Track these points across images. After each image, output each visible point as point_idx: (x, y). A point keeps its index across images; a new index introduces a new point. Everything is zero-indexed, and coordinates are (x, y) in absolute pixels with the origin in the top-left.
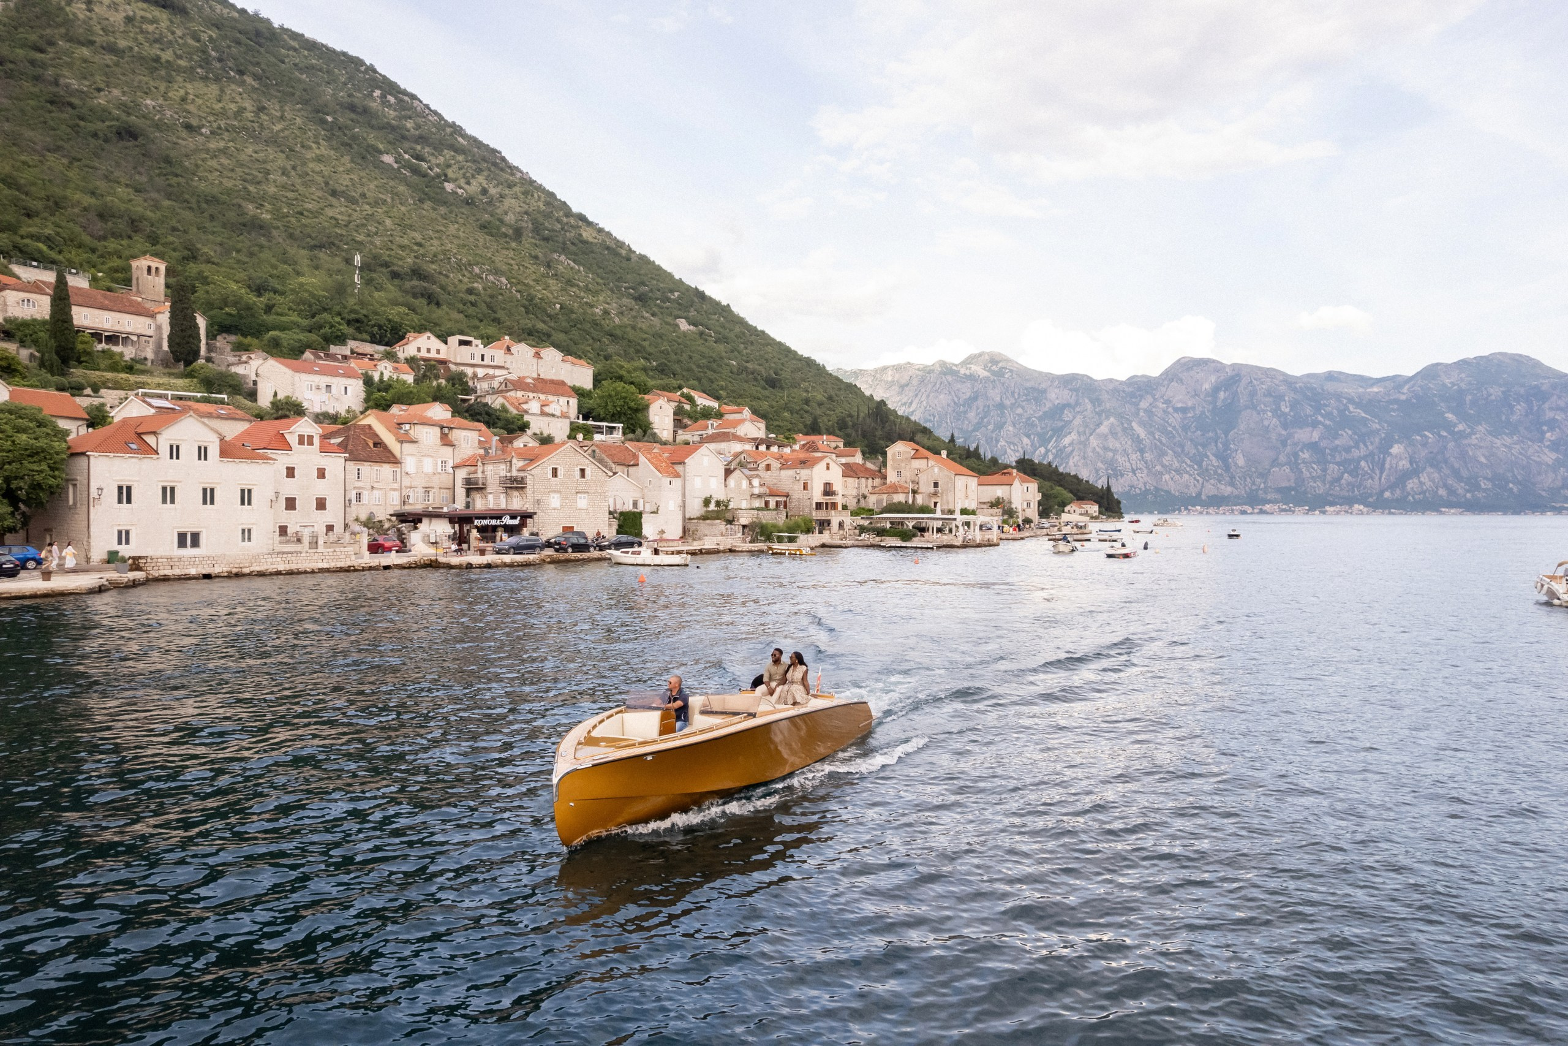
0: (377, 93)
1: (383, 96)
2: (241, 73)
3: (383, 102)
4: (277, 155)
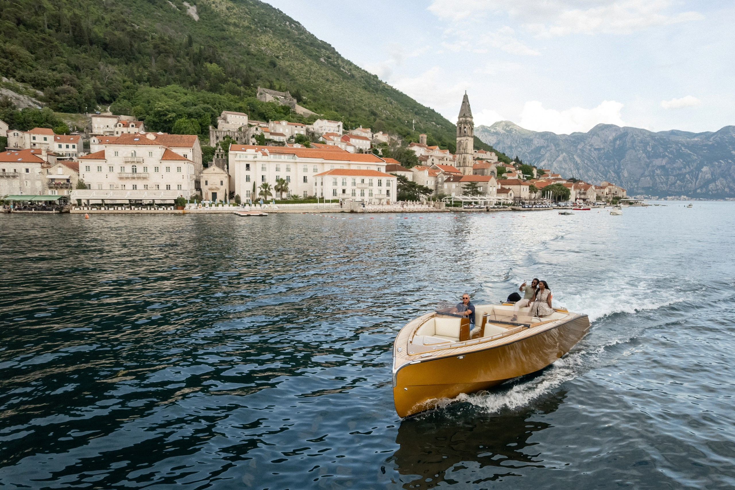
0: (288, 23)
1: (290, 25)
2: (266, 27)
3: (291, 27)
4: (302, 65)
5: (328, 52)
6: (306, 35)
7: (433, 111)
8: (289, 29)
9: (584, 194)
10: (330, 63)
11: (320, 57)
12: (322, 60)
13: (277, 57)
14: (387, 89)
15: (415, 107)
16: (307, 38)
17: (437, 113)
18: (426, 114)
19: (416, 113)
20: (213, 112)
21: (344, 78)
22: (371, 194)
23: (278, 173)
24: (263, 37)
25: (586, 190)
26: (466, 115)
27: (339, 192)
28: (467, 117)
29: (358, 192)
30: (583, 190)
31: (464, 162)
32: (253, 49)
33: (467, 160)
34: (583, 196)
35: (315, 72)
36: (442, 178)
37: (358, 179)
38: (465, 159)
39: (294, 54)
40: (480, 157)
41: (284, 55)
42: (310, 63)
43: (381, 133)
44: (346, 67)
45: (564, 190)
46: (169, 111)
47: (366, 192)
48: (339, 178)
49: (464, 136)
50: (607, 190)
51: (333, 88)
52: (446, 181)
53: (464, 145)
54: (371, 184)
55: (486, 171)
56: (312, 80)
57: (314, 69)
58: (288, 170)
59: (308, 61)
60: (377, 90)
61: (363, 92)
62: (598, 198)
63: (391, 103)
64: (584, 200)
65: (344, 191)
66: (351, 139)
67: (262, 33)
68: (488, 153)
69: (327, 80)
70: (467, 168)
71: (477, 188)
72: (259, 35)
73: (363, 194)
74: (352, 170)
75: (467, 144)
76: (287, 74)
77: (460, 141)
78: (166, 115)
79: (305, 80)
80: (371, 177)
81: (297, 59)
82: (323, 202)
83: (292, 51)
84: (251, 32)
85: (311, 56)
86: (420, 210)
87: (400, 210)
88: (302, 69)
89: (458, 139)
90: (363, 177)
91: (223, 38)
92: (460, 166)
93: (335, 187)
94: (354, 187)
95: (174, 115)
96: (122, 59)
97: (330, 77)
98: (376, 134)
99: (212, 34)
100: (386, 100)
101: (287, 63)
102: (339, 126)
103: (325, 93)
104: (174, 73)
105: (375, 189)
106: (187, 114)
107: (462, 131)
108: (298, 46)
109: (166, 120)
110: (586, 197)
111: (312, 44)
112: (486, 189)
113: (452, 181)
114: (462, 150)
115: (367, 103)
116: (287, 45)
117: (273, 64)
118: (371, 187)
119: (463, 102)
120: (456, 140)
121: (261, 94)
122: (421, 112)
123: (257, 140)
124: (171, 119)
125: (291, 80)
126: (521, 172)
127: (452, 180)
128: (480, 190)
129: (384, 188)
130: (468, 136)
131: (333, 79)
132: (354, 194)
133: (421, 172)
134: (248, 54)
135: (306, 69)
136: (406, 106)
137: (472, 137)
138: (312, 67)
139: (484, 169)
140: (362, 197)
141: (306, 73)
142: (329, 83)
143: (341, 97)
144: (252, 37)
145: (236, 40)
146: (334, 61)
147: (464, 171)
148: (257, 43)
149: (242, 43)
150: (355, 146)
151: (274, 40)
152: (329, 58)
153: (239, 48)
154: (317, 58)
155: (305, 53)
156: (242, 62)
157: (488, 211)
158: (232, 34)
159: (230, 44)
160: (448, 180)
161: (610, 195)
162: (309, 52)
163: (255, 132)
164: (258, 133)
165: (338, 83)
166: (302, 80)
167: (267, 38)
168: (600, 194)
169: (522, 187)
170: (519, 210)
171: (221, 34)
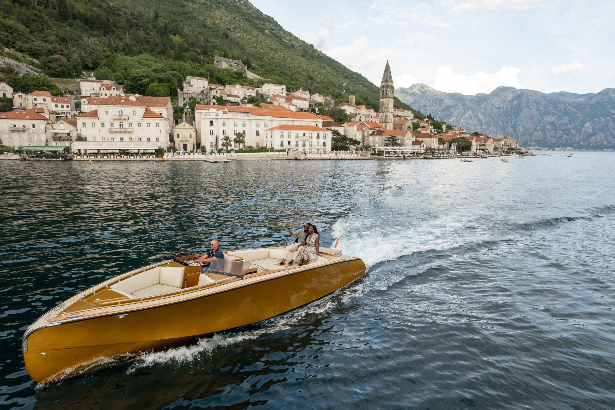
1: (239, 1)
2: (219, 3)
3: (240, 3)
4: (250, 36)
5: (271, 25)
6: (253, 10)
7: (360, 75)
8: (238, 5)
9: (484, 145)
10: (274, 34)
11: (265, 29)
12: (267, 31)
13: (229, 30)
14: (321, 57)
15: (345, 72)
16: (254, 13)
17: (364, 77)
18: (354, 78)
19: (346, 77)
20: (179, 77)
21: (285, 47)
22: (311, 145)
23: (236, 128)
24: (217, 12)
25: (485, 142)
26: (388, 80)
27: (285, 143)
28: (388, 82)
29: (301, 143)
30: (483, 142)
31: (386, 119)
32: (209, 22)
33: (388, 117)
34: (482, 147)
35: (261, 42)
36: (368, 132)
37: (301, 133)
38: (386, 116)
39: (243, 27)
40: (399, 115)
41: (235, 28)
42: (257, 34)
43: (318, 94)
44: (287, 38)
45: (467, 142)
46: (143, 77)
47: (307, 144)
48: (286, 132)
49: (386, 98)
50: (502, 143)
51: (276, 56)
52: (371, 135)
53: (386, 105)
54: (311, 137)
55: (403, 126)
56: (258, 49)
57: (260, 39)
58: (244, 125)
59: (255, 33)
60: (313, 58)
61: (301, 59)
62: (496, 149)
63: (325, 69)
64: (484, 150)
65: (289, 143)
66: (293, 100)
67: (216, 8)
68: (406, 111)
69: (272, 49)
70: (388, 124)
71: (396, 140)
72: (213, 10)
73: (304, 145)
74: (295, 126)
75: (388, 104)
76: (238, 44)
77: (383, 102)
78: (141, 80)
79: (253, 49)
80: (311, 132)
81: (246, 31)
82: (273, 151)
83: (242, 25)
84: (207, 8)
85: (257, 28)
86: (351, 158)
87: (335, 158)
88: (250, 40)
89: (381, 100)
90: (305, 132)
91: (184, 13)
92: (382, 123)
93: (282, 139)
94: (298, 140)
95: (148, 80)
96: (101, 32)
97: (274, 47)
98: (314, 96)
99: (174, 10)
100: (321, 66)
101: (238, 35)
102: (283, 89)
103: (270, 60)
104: (144, 44)
105: (314, 141)
106: (159, 79)
107: (385, 94)
108: (247, 20)
109: (141, 84)
110: (485, 148)
111: (258, 18)
112: (403, 141)
113: (376, 135)
114: (384, 109)
115: (305, 69)
116: (238, 19)
117: (226, 36)
118: (311, 140)
119: (386, 70)
120: (379, 101)
121: (218, 62)
122: (350, 76)
123: (217, 101)
124: (146, 83)
125: (241, 49)
126: (433, 127)
127: (376, 133)
128: (398, 142)
129: (321, 140)
130: (389, 98)
131: (276, 49)
132: (297, 145)
133: (351, 128)
134: (205, 27)
135: (253, 40)
136: (338, 71)
137: (392, 98)
138: (258, 38)
139: (402, 125)
140: (304, 148)
141: (254, 43)
142: (273, 52)
143: (283, 63)
144: (208, 12)
145: (195, 14)
146: (277, 33)
147: (386, 126)
148: (212, 18)
149: (200, 18)
150: (296, 106)
151: (226, 14)
152: (273, 30)
153: (197, 22)
154: (262, 30)
155: (252, 26)
156: (200, 33)
157: (404, 159)
158: (191, 9)
159: (189, 18)
160: (373, 134)
161: (505, 147)
162: (256, 25)
163: (215, 94)
164: (218, 95)
165: (280, 51)
166: (250, 49)
167: (220, 13)
168: (497, 146)
169: (433, 139)
170: (430, 158)
171: (181, 9)
